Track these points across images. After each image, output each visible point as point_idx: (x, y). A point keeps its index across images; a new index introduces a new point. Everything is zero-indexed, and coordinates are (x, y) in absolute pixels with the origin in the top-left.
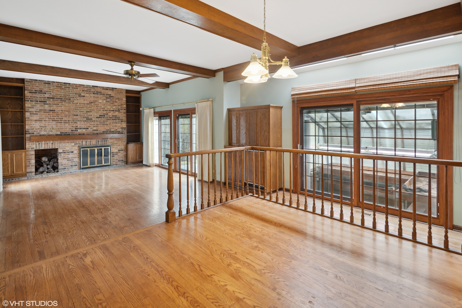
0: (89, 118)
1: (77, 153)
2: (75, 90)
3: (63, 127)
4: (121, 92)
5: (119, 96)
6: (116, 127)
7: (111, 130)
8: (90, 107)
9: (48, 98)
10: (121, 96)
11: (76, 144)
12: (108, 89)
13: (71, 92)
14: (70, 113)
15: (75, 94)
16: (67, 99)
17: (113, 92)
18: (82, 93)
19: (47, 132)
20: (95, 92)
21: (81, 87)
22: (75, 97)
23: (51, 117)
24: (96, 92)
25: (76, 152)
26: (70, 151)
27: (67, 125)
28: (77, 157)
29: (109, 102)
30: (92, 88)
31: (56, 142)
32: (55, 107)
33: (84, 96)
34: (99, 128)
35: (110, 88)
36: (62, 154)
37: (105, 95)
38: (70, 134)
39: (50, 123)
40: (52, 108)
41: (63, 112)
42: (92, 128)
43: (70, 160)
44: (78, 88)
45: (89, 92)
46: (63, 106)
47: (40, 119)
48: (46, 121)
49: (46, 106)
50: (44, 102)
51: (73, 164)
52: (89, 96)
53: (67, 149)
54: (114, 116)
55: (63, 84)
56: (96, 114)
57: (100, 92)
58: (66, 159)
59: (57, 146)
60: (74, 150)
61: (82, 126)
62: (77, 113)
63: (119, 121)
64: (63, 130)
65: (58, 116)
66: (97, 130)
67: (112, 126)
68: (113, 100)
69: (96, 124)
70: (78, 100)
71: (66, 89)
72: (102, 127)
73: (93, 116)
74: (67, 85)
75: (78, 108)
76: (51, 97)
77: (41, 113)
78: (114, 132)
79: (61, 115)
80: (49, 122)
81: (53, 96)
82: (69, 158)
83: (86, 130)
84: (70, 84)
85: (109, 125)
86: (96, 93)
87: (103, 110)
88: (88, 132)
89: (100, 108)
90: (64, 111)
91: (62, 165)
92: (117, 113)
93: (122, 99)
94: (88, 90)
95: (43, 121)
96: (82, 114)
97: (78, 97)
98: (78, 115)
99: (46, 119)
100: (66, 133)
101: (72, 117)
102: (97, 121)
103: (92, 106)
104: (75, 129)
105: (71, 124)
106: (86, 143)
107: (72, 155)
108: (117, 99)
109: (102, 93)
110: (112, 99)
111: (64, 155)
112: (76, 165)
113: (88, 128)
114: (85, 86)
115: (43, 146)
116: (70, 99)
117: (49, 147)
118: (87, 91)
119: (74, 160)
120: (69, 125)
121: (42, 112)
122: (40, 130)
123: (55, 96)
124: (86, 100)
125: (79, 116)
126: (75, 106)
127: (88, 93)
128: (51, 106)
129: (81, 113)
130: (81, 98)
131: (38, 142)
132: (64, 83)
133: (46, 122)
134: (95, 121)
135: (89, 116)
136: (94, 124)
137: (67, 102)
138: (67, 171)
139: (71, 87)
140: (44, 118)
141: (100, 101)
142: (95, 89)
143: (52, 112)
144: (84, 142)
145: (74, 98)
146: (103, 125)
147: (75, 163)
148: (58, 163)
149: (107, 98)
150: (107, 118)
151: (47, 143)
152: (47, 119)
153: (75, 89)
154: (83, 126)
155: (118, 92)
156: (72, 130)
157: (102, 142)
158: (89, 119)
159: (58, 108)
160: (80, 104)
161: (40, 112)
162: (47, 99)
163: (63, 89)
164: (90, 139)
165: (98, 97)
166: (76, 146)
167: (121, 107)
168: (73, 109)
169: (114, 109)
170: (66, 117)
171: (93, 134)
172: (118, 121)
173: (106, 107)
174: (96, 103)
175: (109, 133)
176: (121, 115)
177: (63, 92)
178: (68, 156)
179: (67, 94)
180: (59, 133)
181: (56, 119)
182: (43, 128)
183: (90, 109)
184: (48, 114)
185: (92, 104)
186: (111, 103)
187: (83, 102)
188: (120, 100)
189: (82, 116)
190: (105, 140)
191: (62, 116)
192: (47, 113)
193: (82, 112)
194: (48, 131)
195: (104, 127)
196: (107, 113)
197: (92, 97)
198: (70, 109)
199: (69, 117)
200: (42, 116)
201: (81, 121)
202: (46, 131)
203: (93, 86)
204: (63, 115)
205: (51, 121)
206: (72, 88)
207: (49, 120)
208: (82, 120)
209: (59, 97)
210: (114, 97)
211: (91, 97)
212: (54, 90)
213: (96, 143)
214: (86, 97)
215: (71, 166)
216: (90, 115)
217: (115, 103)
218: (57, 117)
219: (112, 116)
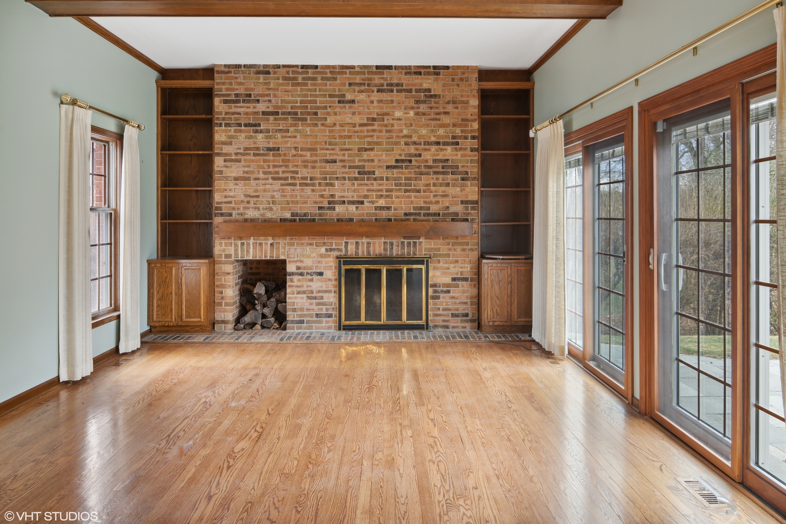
0: (366, 170)
1: (333, 278)
2: (330, 85)
3: (299, 198)
4: (461, 80)
5: (456, 93)
6: (445, 199)
7: (429, 208)
8: (369, 134)
9: (264, 113)
10: (462, 91)
11: (331, 250)
12: (422, 71)
13: (320, 91)
14: (316, 155)
15: (331, 96)
16: (309, 114)
17: (436, 80)
18: (348, 91)
19: (261, 212)
20: (382, 85)
21: (346, 73)
22: (330, 107)
23: (271, 170)
24: (388, 85)
25: (330, 274)
26: (314, 270)
27: (308, 190)
28: (333, 289)
29: (424, 114)
30: (376, 73)
31: (281, 241)
32: (280, 140)
33: (353, 101)
34: (393, 203)
35: (429, 67)
36: (295, 278)
37: (414, 93)
38: (314, 220)
39: (268, 187)
40: (274, 143)
41: (300, 152)
42: (373, 202)
43: (315, 298)
44: (338, 76)
45: (366, 87)
46: (298, 135)
47: (245, 175)
48: (258, 179)
49: (260, 136)
50: (255, 125)
51: (321, 309)
52: (368, 99)
53: (308, 262)
54: (441, 161)
55: (300, 70)
56: (387, 155)
57: (397, 85)
58: (304, 292)
59: (284, 254)
60: (325, 268)
61: (346, 194)
62: (333, 154)
63: (457, 180)
64: (299, 206)
65: (287, 166)
66: (388, 208)
67: (435, 196)
68: (437, 108)
69: (384, 187)
70: (335, 114)
71: (306, 85)
72: (404, 197)
73: (376, 163)
74: (310, 71)
75: (337, 140)
76: (271, 109)
77: (248, 157)
78: (439, 214)
79: (294, 161)
80: (266, 182)
81: (275, 107)
82: (312, 292)
83: (357, 208)
84: (316, 67)
85: (424, 191)
86: (385, 87)
87: (406, 144)
88: (363, 215)
89: (398, 137)
90: (302, 150)
91: (294, 310)
92: (449, 152)
93: (467, 102)
94: (363, 80)
95: (252, 181)
96: (346, 158)
97: (337, 104)
98: (335, 162)
99: (259, 174)
100: (305, 215)
101: (321, 167)
102: (387, 179)
103: (374, 131)
104: (329, 203)
105: (317, 187)
106: (357, 248)
107: (319, 284)
108: (448, 103)
109: (404, 87)
110: (436, 103)
111: (299, 280)
112: (330, 316)
113: (362, 203)
114: (357, 69)
115: (251, 250)
116: (316, 114)
117: (266, 256)
118: (361, 84)
119: (325, 300)
120: (313, 191)
121: (249, 154)
122: (245, 205)
123: (279, 107)
124: (359, 114)
125: (338, 164)
126: (328, 134)
127: (363, 91)
128: (270, 136)
129: (344, 155)
130: (345, 107)
131: (241, 238)
132: (303, 67)
133: (257, 182)
134: (382, 179)
135: (366, 164)
136: (381, 187)
137: (309, 122)
138: (305, 328)
139: (319, 77)
140: (253, 172)
141: (398, 114)
142: (385, 76)
143: (271, 152)
144: (352, 243)
145: (326, 108)
146: (406, 191)
147: (327, 309)
148: (286, 302)
149: (417, 102)
150: (419, 167)
151: (261, 244)
152: (261, 175)
153: (328, 83)
154: (350, 195)
155: (453, 80)
156: (320, 208)
157: (403, 248)
158: (365, 173)
159: (286, 142)
160: (341, 125)
161: (247, 154)
162: (261, 116)
163: (298, 84)
164: (367, 237)
165: (392, 101)
166: (330, 256)
167: (462, 131)
168: (323, 143)
169: (439, 137)
170: (306, 167)
171: (376, 219)
172: (452, 180)
173: (415, 131)
174: (386, 122)
175: (422, 218)
176: (462, 156)
177: (299, 93)
178: (310, 284)
179: (309, 99)
180: (288, 215)
181: (281, 175)
182: (252, 200)
183: (369, 139)
184: (264, 161)
185: (373, 125)
186: (429, 117)
187: (351, 118)
188: (460, 106)
189: (347, 164)
190: (412, 241)
191: (297, 166)
192: (262, 158)
193: (346, 150)
194: (263, 209)
195: (409, 197)
196: (417, 152)
197: (375, 103)
198: (316, 143)
199: (314, 167)
200: (249, 166)
201: (344, 179)
202: (258, 209)
203: (378, 67)
204: (298, 162)
205: (271, 181)
206: (323, 79)
207: (266, 176)
208: (347, 176)
209: (290, 110)
210: (439, 96)
211: (372, 102)
212: (278, 90)
213: (385, 250)
214: (358, 102)
215: (317, 315)
216: (368, 160)
217: (442, 116)
218: (283, 169)
219: (435, 161)
